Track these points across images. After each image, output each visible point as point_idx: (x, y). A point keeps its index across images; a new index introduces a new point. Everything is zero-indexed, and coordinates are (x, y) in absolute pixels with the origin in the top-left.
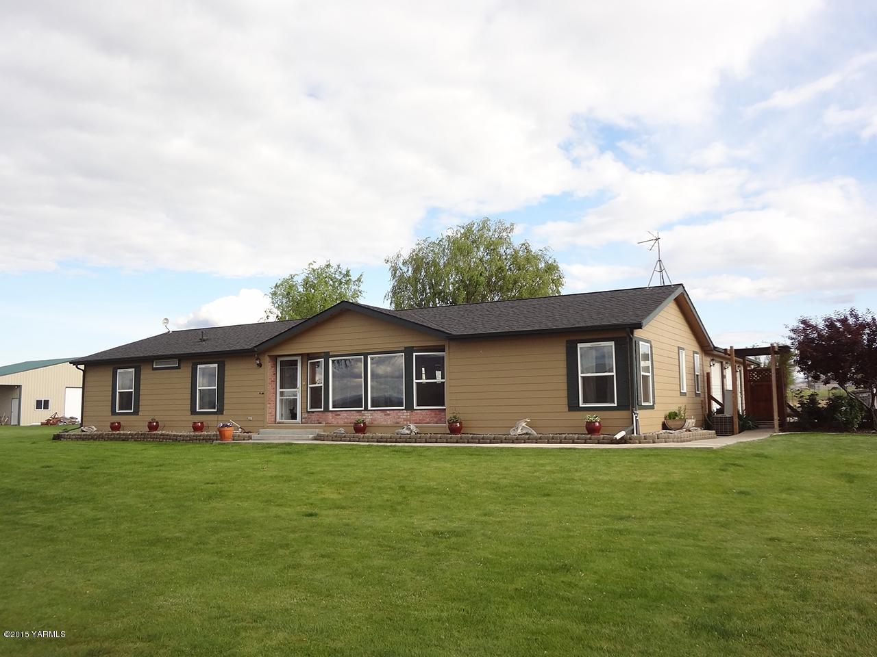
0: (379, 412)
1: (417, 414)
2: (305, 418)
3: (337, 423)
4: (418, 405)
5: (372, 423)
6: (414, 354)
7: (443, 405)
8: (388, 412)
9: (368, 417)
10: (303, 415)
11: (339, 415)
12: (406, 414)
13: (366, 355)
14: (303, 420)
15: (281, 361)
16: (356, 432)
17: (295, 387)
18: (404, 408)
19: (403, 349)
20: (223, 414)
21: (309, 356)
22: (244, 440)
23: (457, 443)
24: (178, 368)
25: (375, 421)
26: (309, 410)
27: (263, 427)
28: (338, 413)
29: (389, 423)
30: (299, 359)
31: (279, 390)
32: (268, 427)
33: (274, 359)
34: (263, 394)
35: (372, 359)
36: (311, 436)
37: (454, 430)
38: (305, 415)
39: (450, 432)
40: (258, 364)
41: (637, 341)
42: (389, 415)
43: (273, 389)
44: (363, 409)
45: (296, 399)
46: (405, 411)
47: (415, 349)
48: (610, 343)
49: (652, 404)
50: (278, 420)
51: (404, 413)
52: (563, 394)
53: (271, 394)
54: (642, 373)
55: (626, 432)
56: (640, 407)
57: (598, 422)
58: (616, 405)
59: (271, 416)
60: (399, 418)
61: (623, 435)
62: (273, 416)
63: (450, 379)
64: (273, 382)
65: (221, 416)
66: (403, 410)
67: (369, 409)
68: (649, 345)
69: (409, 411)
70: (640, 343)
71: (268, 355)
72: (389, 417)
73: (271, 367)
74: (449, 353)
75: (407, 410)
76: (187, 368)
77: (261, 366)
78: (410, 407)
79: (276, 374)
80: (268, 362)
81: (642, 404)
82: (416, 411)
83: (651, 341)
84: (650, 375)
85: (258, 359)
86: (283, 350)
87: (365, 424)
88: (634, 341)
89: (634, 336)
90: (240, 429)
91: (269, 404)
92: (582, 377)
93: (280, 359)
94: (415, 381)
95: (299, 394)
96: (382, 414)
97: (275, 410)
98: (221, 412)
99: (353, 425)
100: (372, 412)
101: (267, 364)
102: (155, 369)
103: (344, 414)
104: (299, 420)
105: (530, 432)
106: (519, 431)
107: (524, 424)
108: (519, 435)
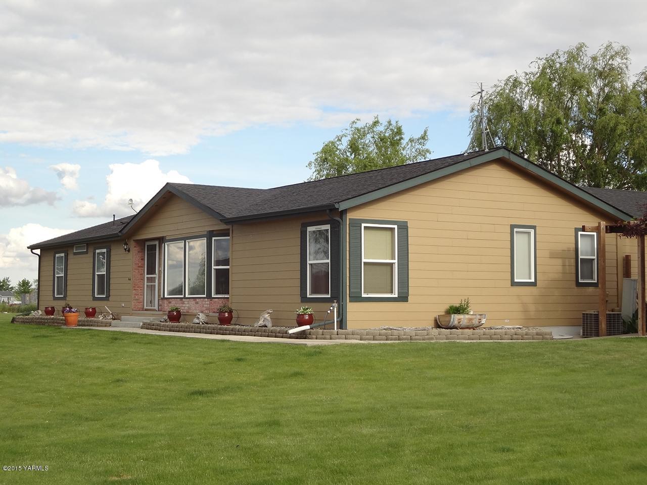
0: (192, 300)
1: (215, 302)
2: (161, 305)
4: (217, 293)
5: (188, 312)
6: (213, 239)
7: (227, 293)
8: (197, 300)
9: (184, 306)
10: (160, 303)
12: (207, 301)
13: (185, 239)
14: (159, 307)
15: (147, 246)
16: (169, 321)
17: (155, 273)
18: (205, 296)
19: (206, 233)
20: (109, 300)
22: (105, 326)
24: (86, 253)
27: (129, 314)
28: (170, 300)
30: (157, 243)
32: (132, 314)
33: (140, 243)
34: (130, 279)
35: (189, 244)
37: (222, 321)
39: (219, 322)
40: (125, 249)
41: (356, 224)
42: (197, 303)
43: (141, 274)
44: (182, 296)
45: (155, 285)
46: (206, 300)
47: (214, 233)
48: (328, 227)
49: (397, 296)
50: (145, 307)
51: (206, 301)
52: (298, 283)
53: (137, 280)
54: (364, 260)
55: (311, 325)
56: (357, 298)
57: (309, 315)
58: (329, 296)
59: (139, 303)
60: (203, 307)
61: (304, 329)
62: (141, 302)
63: (232, 266)
64: (142, 267)
65: (108, 302)
66: (204, 298)
67: (186, 296)
68: (396, 227)
69: (209, 300)
70: (363, 225)
71: (134, 240)
72: (197, 305)
73: (138, 252)
74: (232, 237)
75: (208, 298)
76: (91, 254)
77: (129, 251)
78: (209, 296)
79: (143, 259)
80: (135, 247)
81: (364, 295)
82: (214, 300)
83: (407, 222)
84: (396, 261)
85: (126, 244)
86: (142, 234)
87: (179, 312)
88: (348, 223)
89: (348, 217)
90: (111, 316)
91: (134, 290)
92: (310, 264)
93: (148, 243)
94: (214, 267)
95: (157, 281)
96: (194, 302)
97: (143, 297)
98: (107, 298)
99: (169, 313)
100: (189, 300)
101: (134, 250)
102: (75, 254)
103: (173, 302)
104: (156, 307)
105: (267, 324)
106: (261, 322)
107: (267, 315)
108: (260, 327)
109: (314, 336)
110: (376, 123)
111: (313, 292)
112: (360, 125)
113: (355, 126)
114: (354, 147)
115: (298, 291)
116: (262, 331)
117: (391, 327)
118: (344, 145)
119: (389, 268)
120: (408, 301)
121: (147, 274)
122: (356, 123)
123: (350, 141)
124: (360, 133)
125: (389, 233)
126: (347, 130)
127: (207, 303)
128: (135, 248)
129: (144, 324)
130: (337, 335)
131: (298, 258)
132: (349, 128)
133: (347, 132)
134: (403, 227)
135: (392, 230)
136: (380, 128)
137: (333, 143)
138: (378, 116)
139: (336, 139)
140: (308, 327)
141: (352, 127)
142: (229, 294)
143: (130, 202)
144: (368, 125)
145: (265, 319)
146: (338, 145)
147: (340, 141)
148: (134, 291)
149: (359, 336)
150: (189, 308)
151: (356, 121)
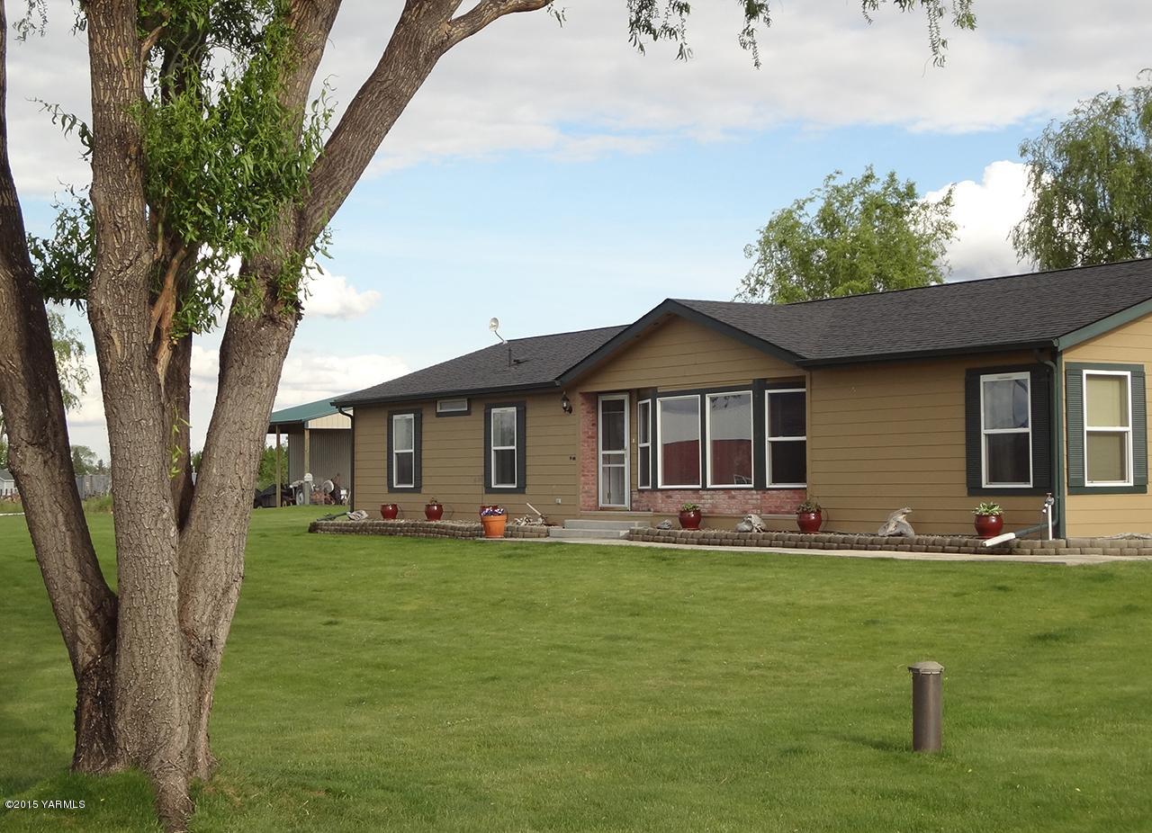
0: (722, 492)
1: (771, 497)
2: (636, 501)
3: (669, 512)
4: (774, 481)
5: (713, 513)
6: (767, 392)
7: (803, 480)
8: (733, 492)
9: (706, 503)
10: (634, 496)
11: (671, 497)
12: (756, 495)
13: (703, 392)
14: (634, 505)
15: (603, 402)
16: (684, 527)
17: (622, 447)
18: (752, 486)
19: (751, 382)
20: (524, 493)
21: (637, 394)
22: (539, 537)
23: (796, 547)
24: (468, 413)
25: (716, 507)
26: (640, 488)
27: (575, 517)
28: (670, 493)
29: (734, 511)
30: (626, 397)
31: (601, 452)
32: (581, 517)
33: (592, 398)
34: (574, 458)
35: (713, 400)
36: (623, 533)
37: (806, 526)
38: (636, 496)
39: (799, 529)
40: (565, 408)
41: (1075, 370)
42: (734, 497)
43: (593, 450)
44: (700, 487)
45: (623, 468)
46: (754, 492)
47: (768, 382)
48: (1026, 376)
49: (1132, 485)
50: (601, 504)
51: (754, 494)
52: (961, 464)
53: (587, 459)
54: (1087, 428)
55: (1018, 533)
56: (1078, 489)
57: (996, 516)
58: (1031, 486)
59: (588, 497)
60: (747, 503)
61: (1006, 540)
62: (593, 497)
63: (812, 437)
64: (593, 437)
65: (523, 496)
66: (751, 489)
67: (708, 487)
68: (1128, 374)
69: (760, 492)
70: (1085, 372)
71: (581, 393)
72: (733, 501)
73: (588, 412)
74: (811, 389)
75: (756, 490)
76: (478, 415)
77: (570, 411)
78: (760, 485)
79: (596, 425)
80: (583, 404)
81: (1088, 484)
82: (769, 492)
83: (1143, 365)
84: (1129, 429)
85: (565, 399)
86: (598, 384)
87: (697, 513)
88: (1064, 370)
89: (1064, 361)
90: (540, 519)
91: (583, 475)
92: (986, 435)
93: (602, 398)
94: (768, 439)
95: (627, 460)
96: (726, 496)
97: (596, 487)
98: (521, 489)
99: (681, 515)
100: (712, 492)
101: (580, 407)
102: (439, 415)
103: (677, 496)
104: (627, 504)
105: (905, 531)
106: (891, 529)
107: (902, 517)
108: (889, 536)
109: (1028, 551)
110: (868, 178)
111: (992, 479)
112: (840, 182)
113: (832, 183)
114: (829, 220)
115: (962, 477)
116: (898, 542)
117: (1136, 535)
118: (810, 214)
119: (1117, 439)
120: (1146, 492)
121: (603, 449)
122: (834, 178)
123: (823, 211)
124: (842, 196)
125: (1116, 384)
126: (819, 190)
127: (755, 497)
128: (583, 407)
129: (632, 532)
130: (1067, 547)
131: (960, 424)
132: (822, 188)
133: (820, 193)
134: (1139, 374)
135: (1122, 379)
136: (875, 188)
137: (790, 212)
138: (872, 165)
139: (796, 206)
140: (1011, 536)
141: (827, 186)
142: (805, 482)
143: (494, 324)
144: (854, 182)
145: (898, 522)
146: (800, 216)
147: (802, 208)
148: (583, 478)
149: (1100, 549)
150: (714, 506)
151: (834, 175)
